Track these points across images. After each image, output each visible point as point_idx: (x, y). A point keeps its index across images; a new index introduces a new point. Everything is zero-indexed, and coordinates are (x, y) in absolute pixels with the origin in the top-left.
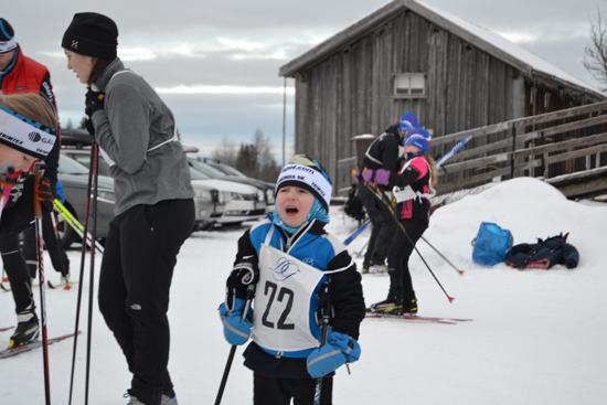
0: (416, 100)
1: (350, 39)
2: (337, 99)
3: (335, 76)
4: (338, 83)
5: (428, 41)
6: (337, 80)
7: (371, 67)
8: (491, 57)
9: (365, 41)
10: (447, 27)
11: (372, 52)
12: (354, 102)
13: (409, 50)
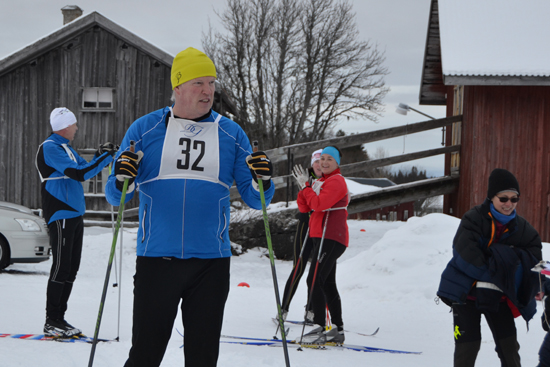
0: (104, 114)
1: (38, 52)
2: (24, 111)
3: (22, 88)
4: (24, 95)
5: (117, 56)
6: (24, 91)
7: (59, 80)
9: (53, 55)
10: (138, 44)
11: (60, 67)
12: (40, 115)
13: (98, 65)
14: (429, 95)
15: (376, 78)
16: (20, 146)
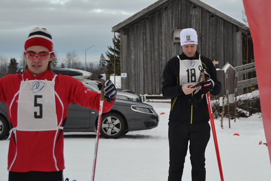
1: (150, 12)
2: (143, 43)
3: (142, 31)
4: (143, 35)
5: (191, 12)
6: (143, 33)
7: (161, 26)
8: (225, 21)
9: (157, 13)
10: (202, 5)
11: (161, 19)
12: (152, 45)
13: (181, 17)
16: (142, 62)
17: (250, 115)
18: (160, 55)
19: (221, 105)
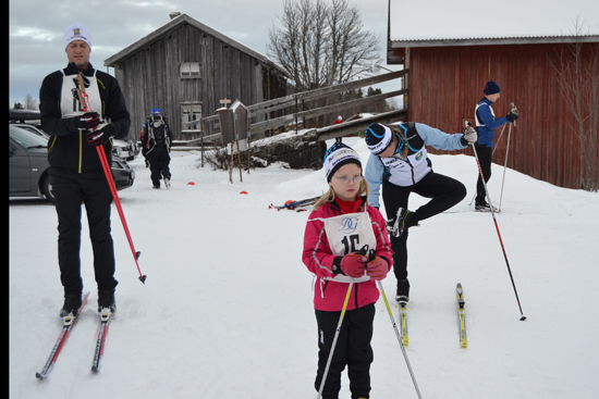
0: (195, 79)
1: (150, 41)
2: (144, 79)
3: (142, 65)
4: (143, 69)
5: (201, 43)
7: (165, 59)
8: (241, 52)
9: (160, 43)
10: (213, 34)
11: (164, 50)
12: (154, 81)
13: (189, 48)
14: (393, 58)
15: (374, 53)
17: (269, 164)
18: (164, 93)
19: (229, 153)
